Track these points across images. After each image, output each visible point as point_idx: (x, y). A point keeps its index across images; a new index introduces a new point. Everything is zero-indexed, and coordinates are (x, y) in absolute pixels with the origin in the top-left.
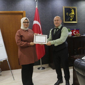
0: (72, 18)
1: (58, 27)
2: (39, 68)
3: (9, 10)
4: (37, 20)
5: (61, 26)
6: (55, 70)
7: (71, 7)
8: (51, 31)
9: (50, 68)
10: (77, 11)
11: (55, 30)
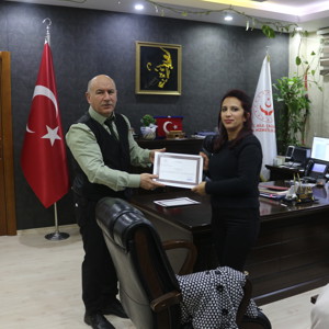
2: (49, 237)
4: (45, 85)
7: (161, 46)
10: (183, 57)
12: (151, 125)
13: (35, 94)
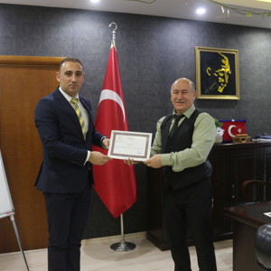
0: (224, 83)
5: (193, 108)
6: (169, 253)
7: (220, 51)
8: (159, 125)
11: (173, 121)
12: (219, 129)
13: (101, 99)
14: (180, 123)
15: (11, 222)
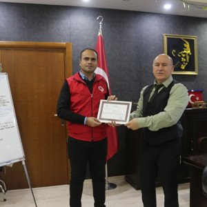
1: (163, 83)
3: (33, 40)
4: (99, 66)
9: (129, 185)
11: (154, 90)
14: (159, 91)
15: (23, 166)
